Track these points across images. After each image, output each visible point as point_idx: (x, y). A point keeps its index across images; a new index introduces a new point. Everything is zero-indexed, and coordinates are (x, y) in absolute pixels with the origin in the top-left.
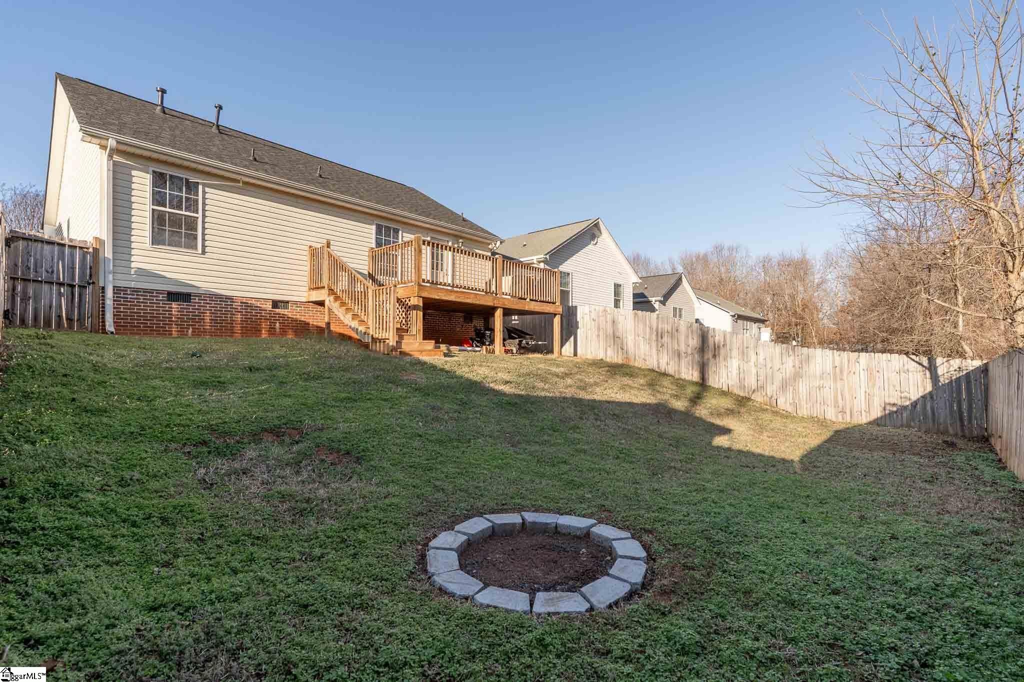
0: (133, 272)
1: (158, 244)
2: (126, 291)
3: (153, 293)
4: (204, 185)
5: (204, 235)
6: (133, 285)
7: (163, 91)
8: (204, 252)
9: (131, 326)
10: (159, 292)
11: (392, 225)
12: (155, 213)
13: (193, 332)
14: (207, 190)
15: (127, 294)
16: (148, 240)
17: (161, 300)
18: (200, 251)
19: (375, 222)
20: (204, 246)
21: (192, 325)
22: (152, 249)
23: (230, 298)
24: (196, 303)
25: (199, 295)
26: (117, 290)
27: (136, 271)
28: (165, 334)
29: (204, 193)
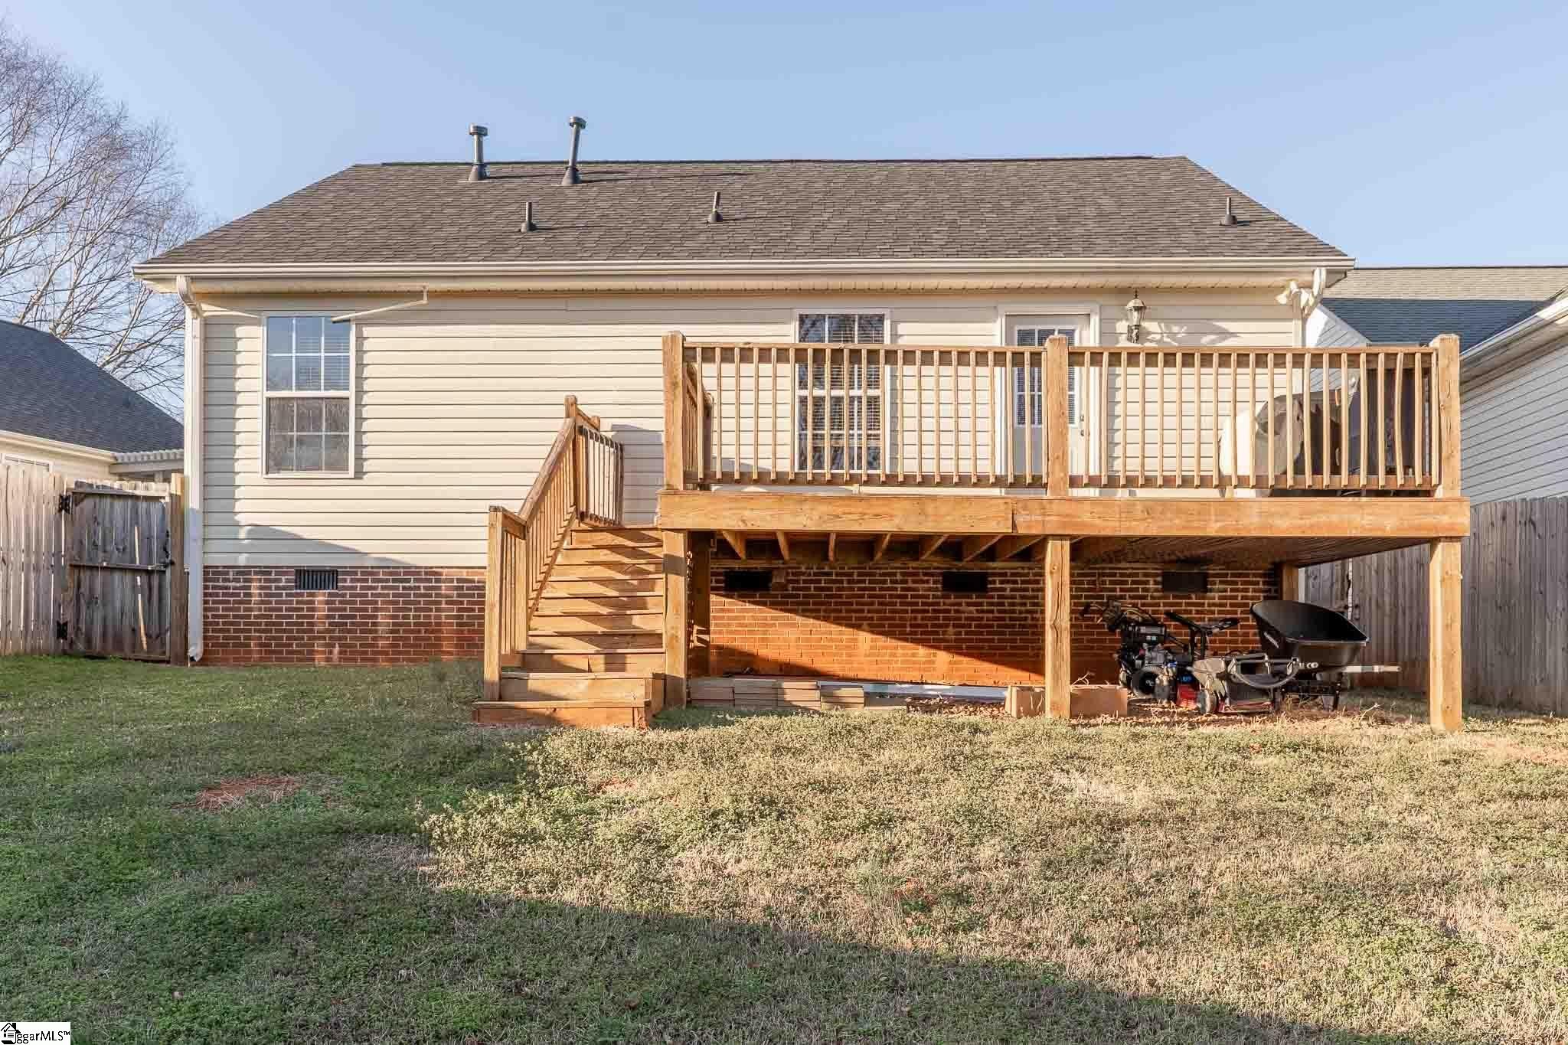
0: (242, 534)
1: (279, 470)
2: (227, 573)
3: (270, 573)
4: (361, 322)
5: (359, 433)
6: (242, 560)
7: (480, 132)
8: (359, 473)
9: (235, 645)
10: (281, 570)
11: (857, 309)
12: (273, 404)
13: (340, 653)
14: (367, 331)
15: (228, 580)
16: (259, 465)
17: (284, 588)
18: (351, 473)
19: (797, 312)
20: (359, 459)
21: (340, 638)
22: (266, 482)
23: (432, 573)
24: (345, 588)
25: (352, 571)
26: (210, 573)
27: (249, 532)
28: (291, 660)
29: (360, 338)
